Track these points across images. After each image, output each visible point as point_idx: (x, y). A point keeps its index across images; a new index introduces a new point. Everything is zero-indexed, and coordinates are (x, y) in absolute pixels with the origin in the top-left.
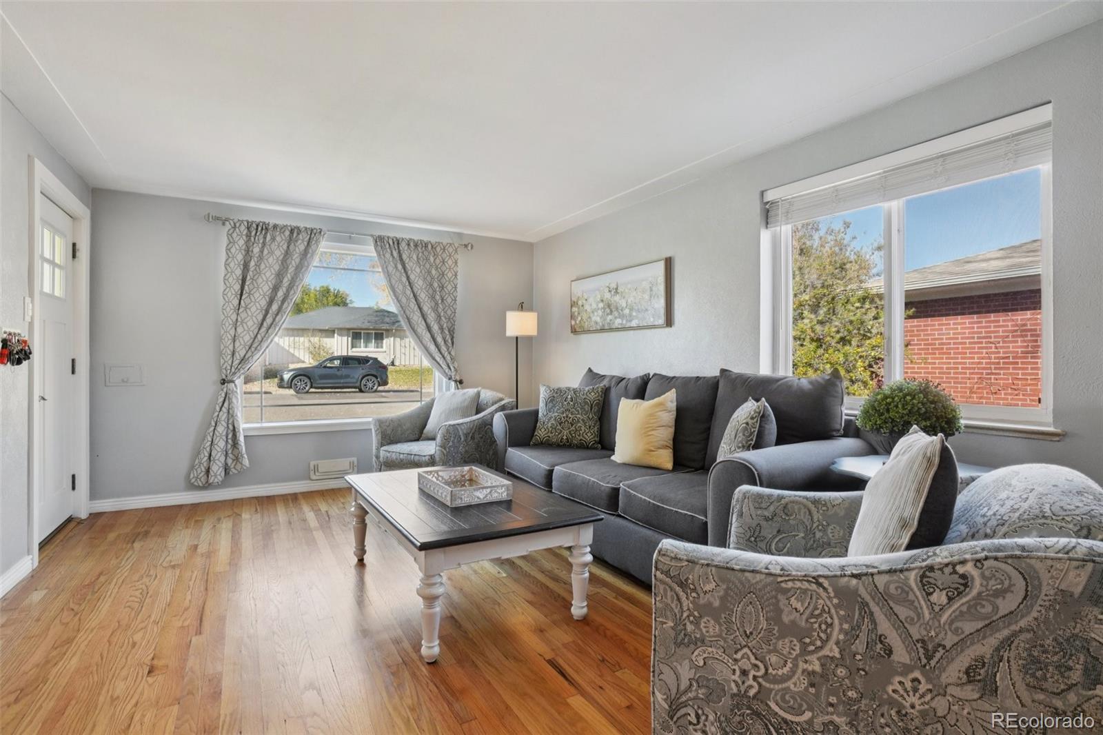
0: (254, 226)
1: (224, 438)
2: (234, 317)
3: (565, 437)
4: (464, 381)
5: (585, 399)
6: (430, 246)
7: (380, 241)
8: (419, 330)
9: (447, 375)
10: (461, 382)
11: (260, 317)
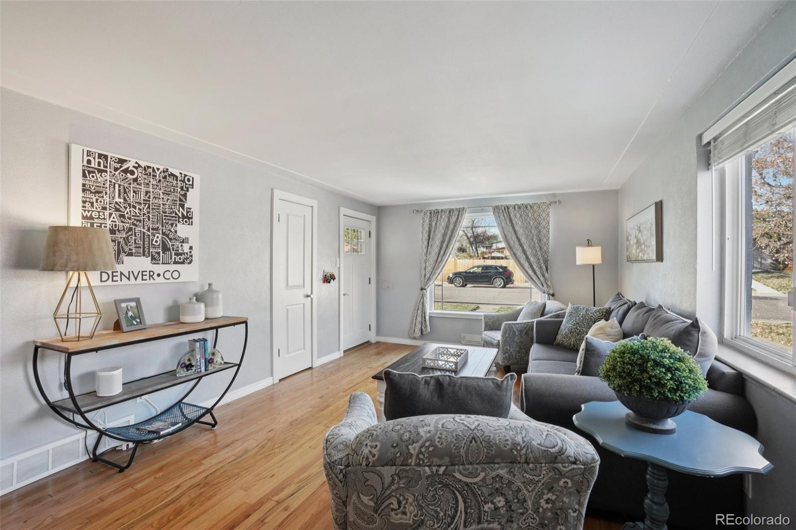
0: (433, 212)
1: (421, 316)
2: (425, 258)
3: (572, 343)
4: (555, 294)
5: (592, 316)
6: (529, 207)
7: (496, 209)
8: (522, 261)
9: (542, 290)
10: (553, 295)
11: (436, 257)
